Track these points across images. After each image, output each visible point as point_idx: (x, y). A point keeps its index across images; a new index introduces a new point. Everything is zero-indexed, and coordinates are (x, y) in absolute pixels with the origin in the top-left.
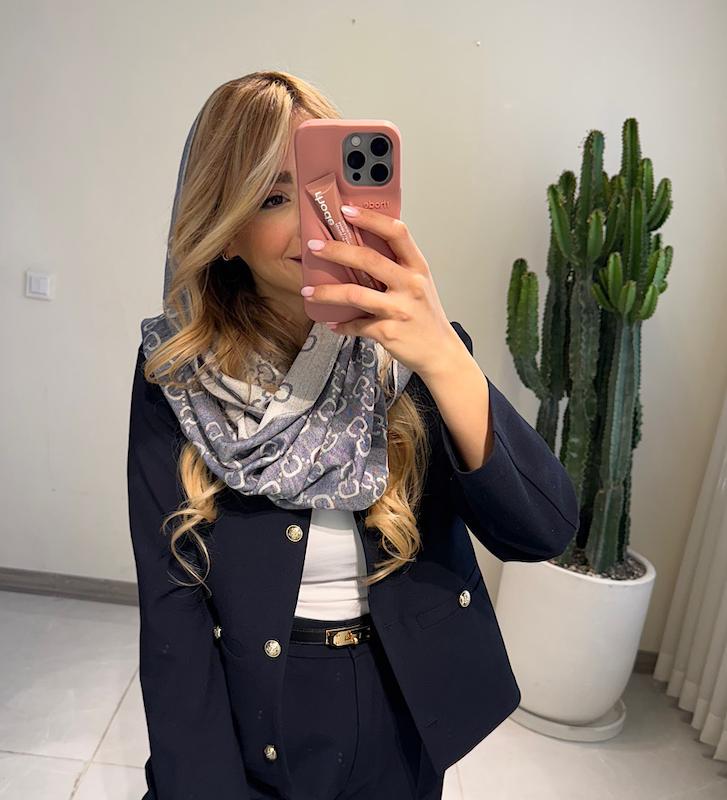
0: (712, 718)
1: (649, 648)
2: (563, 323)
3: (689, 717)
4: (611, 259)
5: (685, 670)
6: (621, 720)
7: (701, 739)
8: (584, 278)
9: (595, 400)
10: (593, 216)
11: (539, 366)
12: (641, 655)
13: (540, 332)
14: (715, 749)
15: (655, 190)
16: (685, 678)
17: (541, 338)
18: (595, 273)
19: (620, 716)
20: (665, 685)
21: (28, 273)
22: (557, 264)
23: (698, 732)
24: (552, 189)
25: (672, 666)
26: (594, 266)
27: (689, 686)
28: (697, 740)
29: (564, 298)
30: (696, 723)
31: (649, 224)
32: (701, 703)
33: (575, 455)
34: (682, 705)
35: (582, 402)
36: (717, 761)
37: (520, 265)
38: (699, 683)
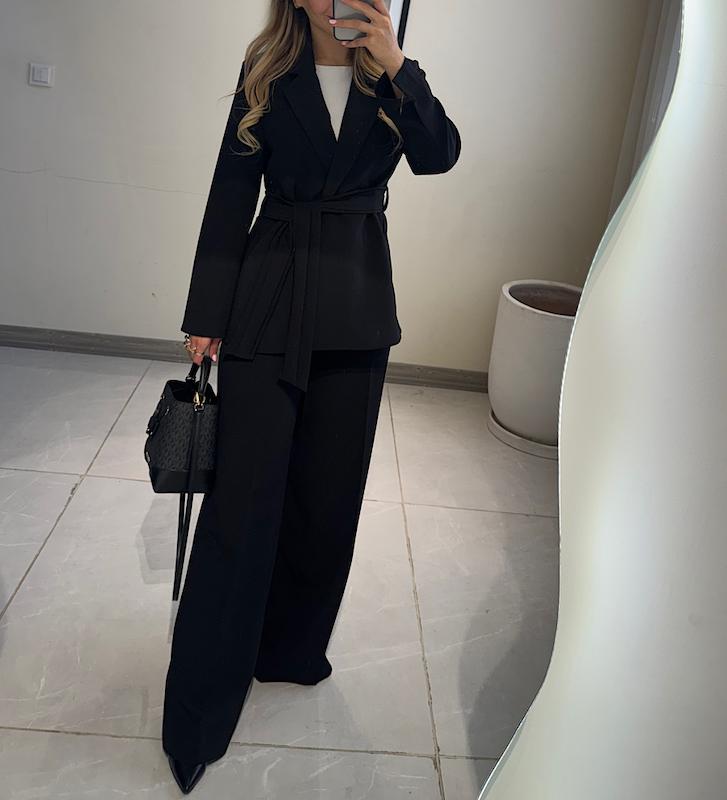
21: (32, 65)
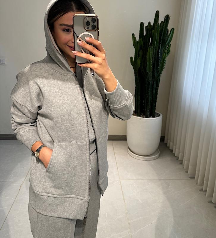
0: (177, 150)
1: (163, 135)
3: (172, 151)
5: (170, 140)
6: (159, 154)
7: (175, 155)
12: (161, 137)
14: (178, 157)
16: (170, 142)
19: (158, 153)
20: (167, 144)
23: (174, 154)
25: (167, 140)
27: (171, 143)
28: (174, 156)
30: (174, 152)
32: (174, 147)
34: (170, 148)
36: (180, 160)
38: (173, 142)
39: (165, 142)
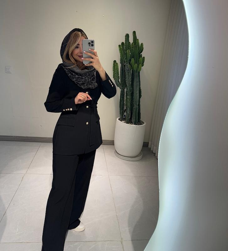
2: (124, 73)
4: (132, 60)
5: (154, 144)
8: (127, 64)
9: (131, 89)
10: (128, 51)
11: (120, 82)
13: (120, 75)
15: (140, 45)
17: (120, 76)
18: (129, 63)
19: (141, 155)
21: (6, 67)
22: (122, 61)
24: (119, 46)
25: (151, 144)
26: (129, 61)
27: (155, 147)
29: (124, 68)
31: (139, 52)
33: (128, 100)
35: (129, 89)
37: (115, 61)
39: (149, 147)
